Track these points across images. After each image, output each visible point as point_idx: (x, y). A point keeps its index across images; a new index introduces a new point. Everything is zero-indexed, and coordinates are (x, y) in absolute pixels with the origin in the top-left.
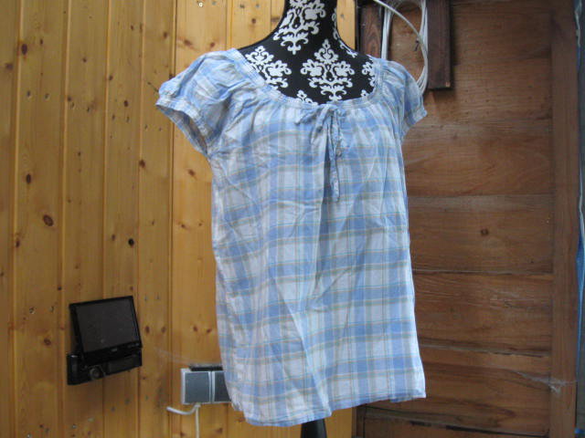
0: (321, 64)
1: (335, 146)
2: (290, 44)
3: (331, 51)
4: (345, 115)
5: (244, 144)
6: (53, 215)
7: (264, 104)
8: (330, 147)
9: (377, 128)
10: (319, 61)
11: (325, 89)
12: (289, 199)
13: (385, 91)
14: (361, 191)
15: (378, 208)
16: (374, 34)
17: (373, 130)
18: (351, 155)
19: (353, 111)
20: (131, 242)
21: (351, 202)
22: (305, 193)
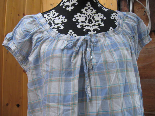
0: (85, 15)
1: (88, 63)
2: (68, 6)
3: (91, 8)
4: (97, 42)
5: (34, 64)
7: (46, 39)
8: (84, 64)
9: (118, 49)
10: (84, 14)
11: (87, 28)
12: (53, 102)
13: (125, 27)
14: (106, 94)
15: (119, 106)
17: (115, 51)
18: (99, 68)
19: (102, 40)
20: (18, 106)
21: (100, 102)
22: (65, 97)
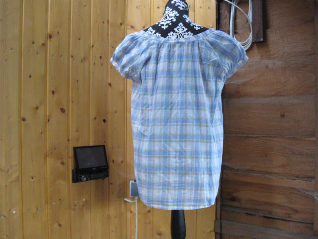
6: (65, 108)
16: (226, 16)
20: (104, 121)
